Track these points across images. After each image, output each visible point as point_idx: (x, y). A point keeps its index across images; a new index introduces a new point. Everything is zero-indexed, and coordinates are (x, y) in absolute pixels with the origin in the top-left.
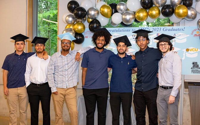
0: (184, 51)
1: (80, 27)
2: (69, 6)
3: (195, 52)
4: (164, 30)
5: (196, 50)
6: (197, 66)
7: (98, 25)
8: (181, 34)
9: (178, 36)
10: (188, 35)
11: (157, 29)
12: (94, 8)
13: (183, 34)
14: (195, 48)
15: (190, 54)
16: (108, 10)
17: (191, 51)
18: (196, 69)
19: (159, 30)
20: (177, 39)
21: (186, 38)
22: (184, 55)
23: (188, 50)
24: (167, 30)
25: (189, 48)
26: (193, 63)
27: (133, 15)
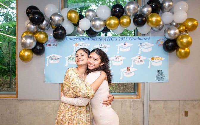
0: (149, 60)
1: (42, 36)
2: (28, 11)
3: (160, 60)
4: (131, 39)
5: (161, 59)
6: (162, 74)
7: (63, 32)
8: (146, 43)
9: (144, 46)
10: (153, 45)
11: (124, 39)
12: (59, 13)
13: (149, 43)
14: (159, 57)
15: (155, 62)
16: (76, 16)
17: (156, 59)
18: (161, 76)
19: (126, 39)
20: (143, 48)
21: (151, 47)
22: (150, 63)
23: (153, 59)
24: (134, 39)
25: (154, 57)
26: (158, 72)
27: (103, 22)
